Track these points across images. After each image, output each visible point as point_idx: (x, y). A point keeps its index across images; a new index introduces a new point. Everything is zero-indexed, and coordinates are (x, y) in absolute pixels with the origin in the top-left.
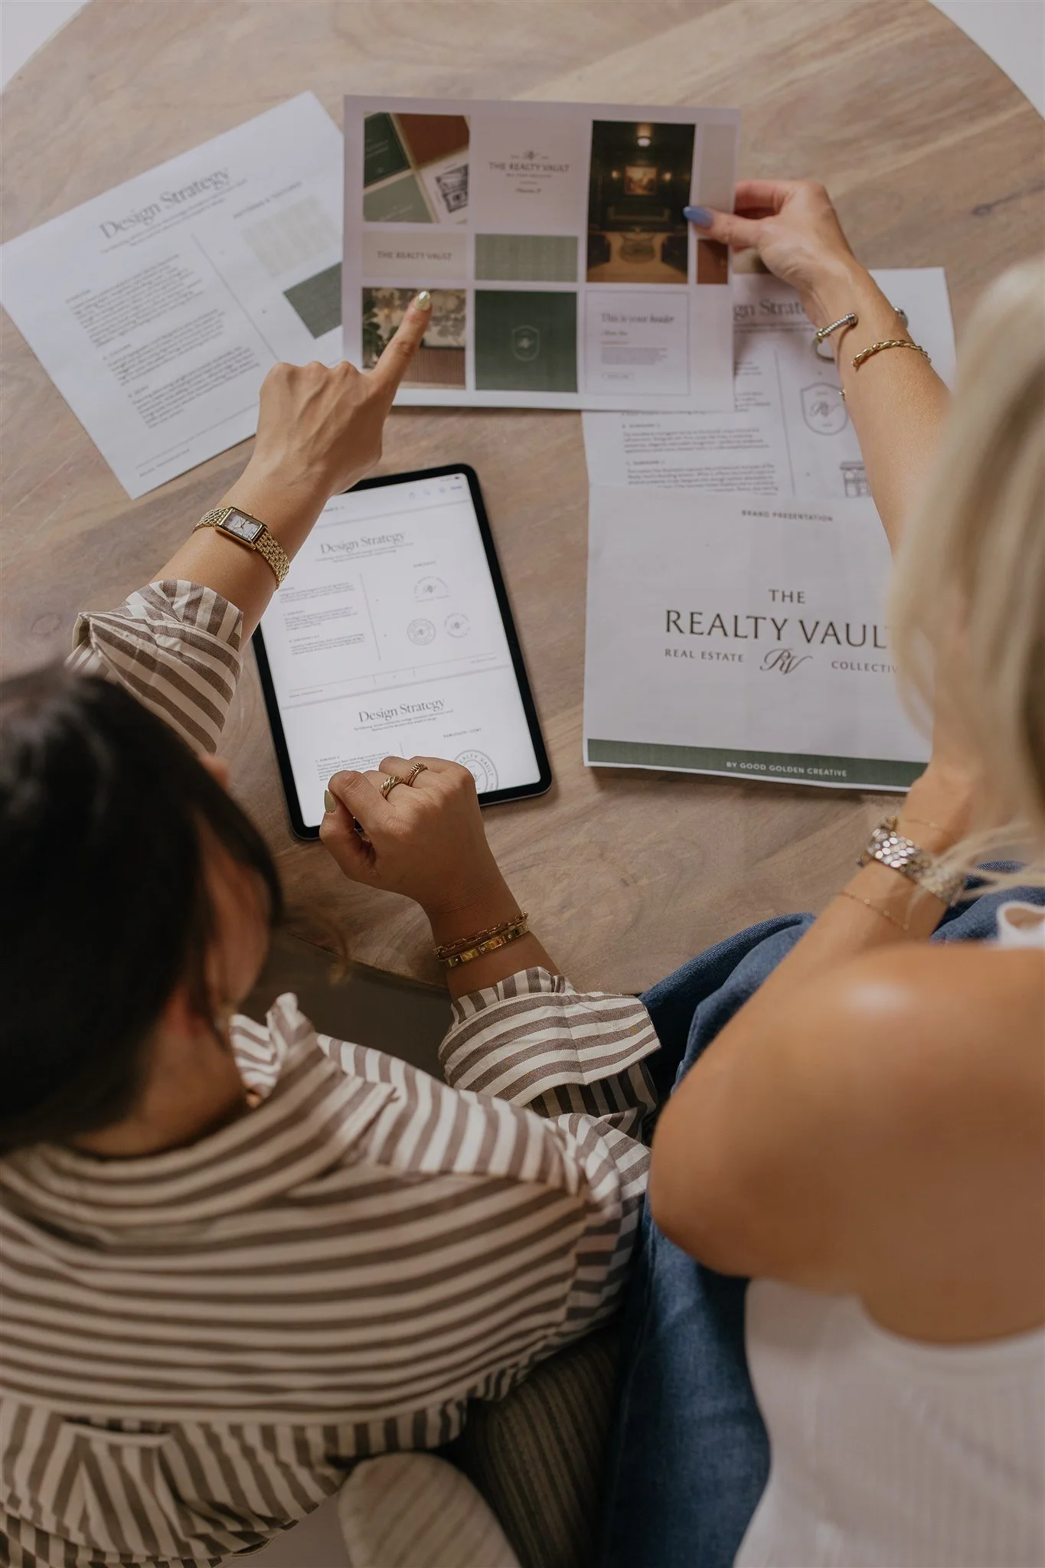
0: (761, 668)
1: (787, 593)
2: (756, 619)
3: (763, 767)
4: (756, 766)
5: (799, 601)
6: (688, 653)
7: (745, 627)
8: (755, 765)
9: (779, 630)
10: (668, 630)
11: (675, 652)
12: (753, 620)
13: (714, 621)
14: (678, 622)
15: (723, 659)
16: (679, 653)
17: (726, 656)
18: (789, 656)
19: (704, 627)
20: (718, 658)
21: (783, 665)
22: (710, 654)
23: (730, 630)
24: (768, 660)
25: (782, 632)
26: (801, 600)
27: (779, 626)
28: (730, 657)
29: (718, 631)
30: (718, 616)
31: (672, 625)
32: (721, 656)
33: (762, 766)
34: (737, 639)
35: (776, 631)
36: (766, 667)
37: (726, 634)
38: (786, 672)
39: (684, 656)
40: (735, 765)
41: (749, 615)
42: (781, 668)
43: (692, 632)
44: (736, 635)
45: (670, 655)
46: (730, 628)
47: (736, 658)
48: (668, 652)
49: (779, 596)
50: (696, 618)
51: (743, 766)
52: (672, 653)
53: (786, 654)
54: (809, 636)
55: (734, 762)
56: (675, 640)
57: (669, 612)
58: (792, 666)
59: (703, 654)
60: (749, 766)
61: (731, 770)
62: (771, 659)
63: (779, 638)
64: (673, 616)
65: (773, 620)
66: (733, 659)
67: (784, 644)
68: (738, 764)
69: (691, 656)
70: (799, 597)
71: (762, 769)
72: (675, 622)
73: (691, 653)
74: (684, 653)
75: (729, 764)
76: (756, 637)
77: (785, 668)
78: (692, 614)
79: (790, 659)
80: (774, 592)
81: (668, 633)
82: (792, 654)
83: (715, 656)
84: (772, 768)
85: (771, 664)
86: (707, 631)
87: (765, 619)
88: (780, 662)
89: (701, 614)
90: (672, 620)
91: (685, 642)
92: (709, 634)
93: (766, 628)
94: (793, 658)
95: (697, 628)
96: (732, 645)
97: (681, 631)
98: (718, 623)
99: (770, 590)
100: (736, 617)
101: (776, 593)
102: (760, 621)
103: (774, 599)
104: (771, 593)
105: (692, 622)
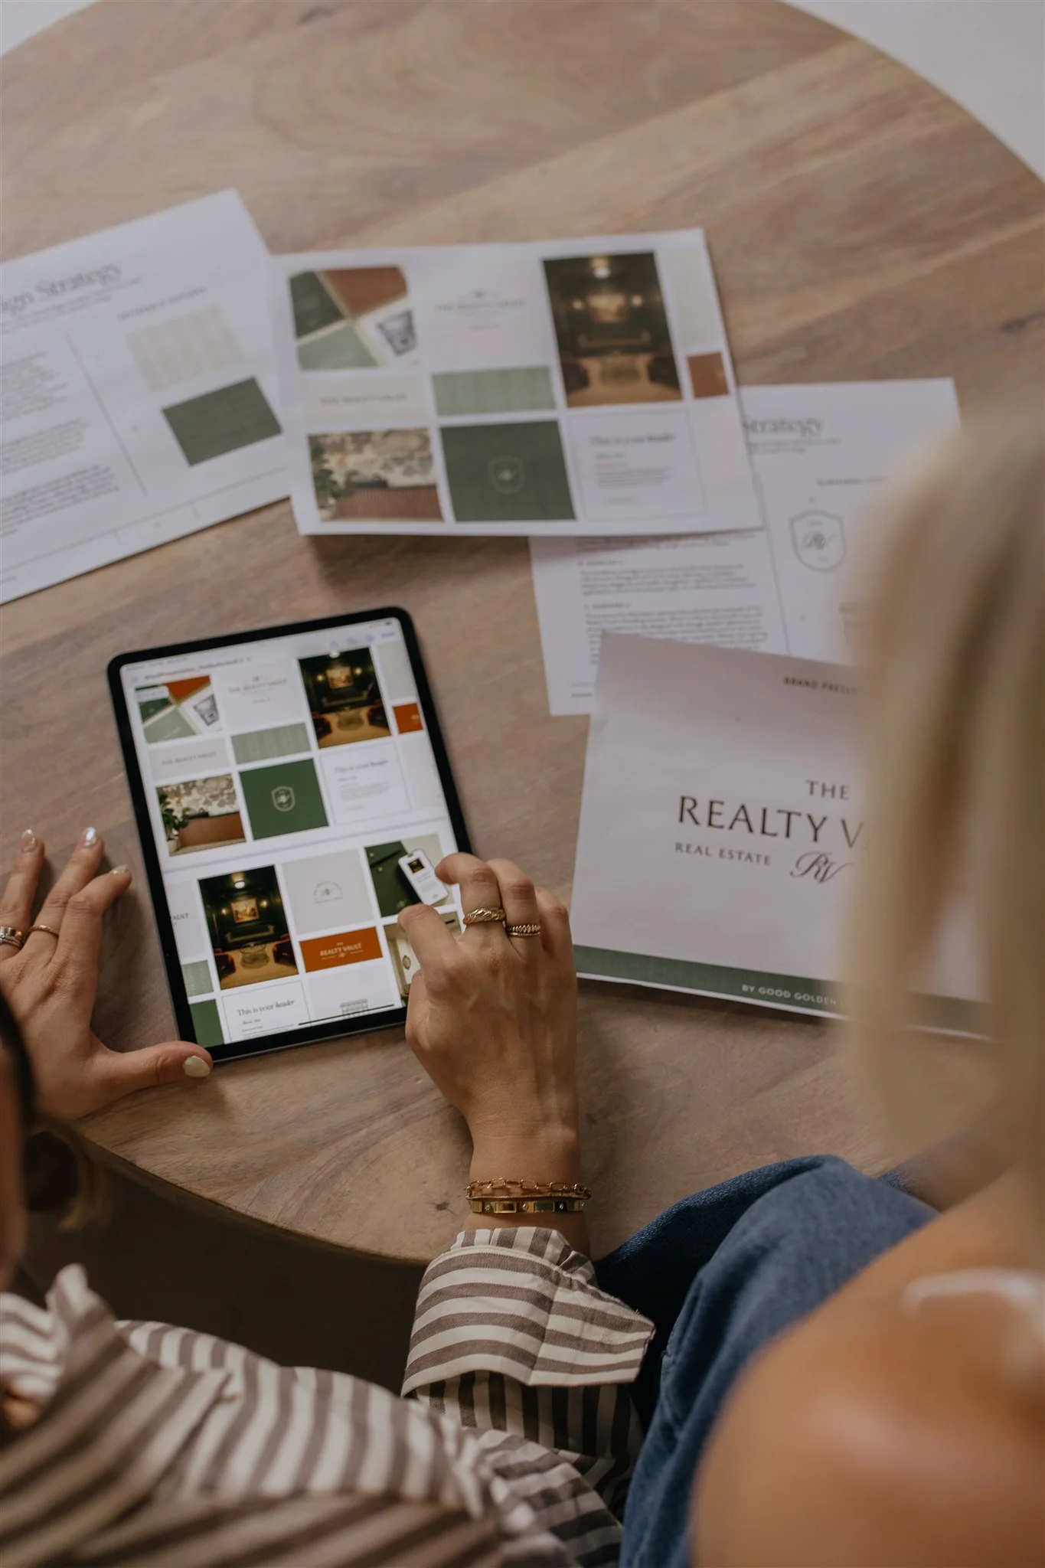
0: (792, 874)
1: (829, 786)
2: (789, 814)
3: (787, 994)
4: (779, 993)
5: (842, 797)
6: (704, 851)
7: (776, 823)
8: (777, 991)
9: (816, 830)
10: (681, 820)
11: (688, 847)
12: (785, 816)
13: (738, 814)
14: (695, 812)
15: (746, 859)
16: (693, 849)
17: (749, 857)
18: (826, 862)
19: (725, 819)
20: (740, 858)
21: (818, 872)
22: (730, 853)
23: (756, 825)
24: (800, 865)
25: (820, 833)
26: (845, 795)
27: (817, 824)
28: (754, 858)
29: (741, 826)
30: (743, 807)
31: (686, 815)
32: (744, 856)
33: (785, 992)
34: (764, 837)
35: (811, 831)
36: (797, 872)
37: (751, 830)
38: (822, 880)
39: (698, 854)
40: (752, 989)
41: (780, 808)
42: (816, 876)
43: (710, 824)
44: (763, 832)
45: (681, 850)
46: (756, 823)
47: (762, 860)
48: (679, 847)
49: (818, 789)
50: (716, 808)
51: (762, 991)
52: (684, 848)
53: (823, 859)
54: (852, 837)
55: (752, 986)
56: (690, 833)
57: (683, 799)
58: (828, 875)
59: (721, 852)
60: (770, 991)
61: (747, 994)
62: (804, 864)
63: (815, 839)
64: (689, 804)
65: (810, 817)
66: (758, 861)
67: (821, 847)
68: (756, 989)
69: (707, 854)
70: (842, 792)
71: (785, 996)
72: (690, 811)
73: (707, 849)
74: (699, 849)
75: (745, 988)
76: (788, 835)
77: (820, 875)
78: (712, 803)
79: (827, 865)
80: (812, 784)
81: (681, 825)
82: (831, 859)
83: (736, 855)
84: (798, 996)
85: (804, 870)
86: (728, 825)
87: (799, 814)
88: (815, 869)
89: (722, 803)
90: (686, 809)
91: (700, 835)
92: (731, 827)
93: (801, 826)
94: (832, 864)
95: (716, 820)
96: (758, 843)
97: (696, 822)
98: (742, 816)
99: (807, 781)
100: (765, 811)
101: (815, 786)
102: (793, 817)
103: (812, 792)
104: (808, 786)
105: (711, 813)
